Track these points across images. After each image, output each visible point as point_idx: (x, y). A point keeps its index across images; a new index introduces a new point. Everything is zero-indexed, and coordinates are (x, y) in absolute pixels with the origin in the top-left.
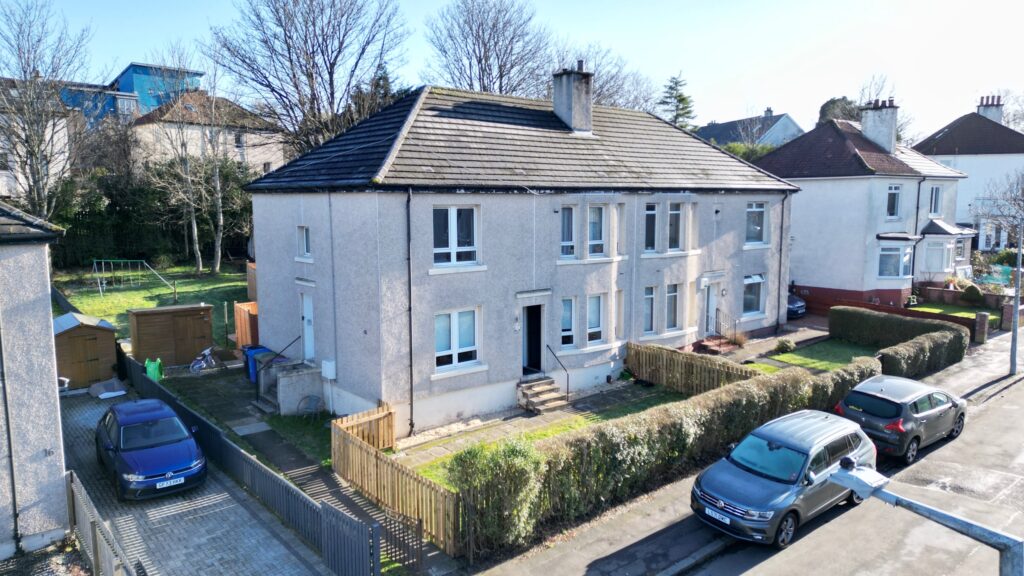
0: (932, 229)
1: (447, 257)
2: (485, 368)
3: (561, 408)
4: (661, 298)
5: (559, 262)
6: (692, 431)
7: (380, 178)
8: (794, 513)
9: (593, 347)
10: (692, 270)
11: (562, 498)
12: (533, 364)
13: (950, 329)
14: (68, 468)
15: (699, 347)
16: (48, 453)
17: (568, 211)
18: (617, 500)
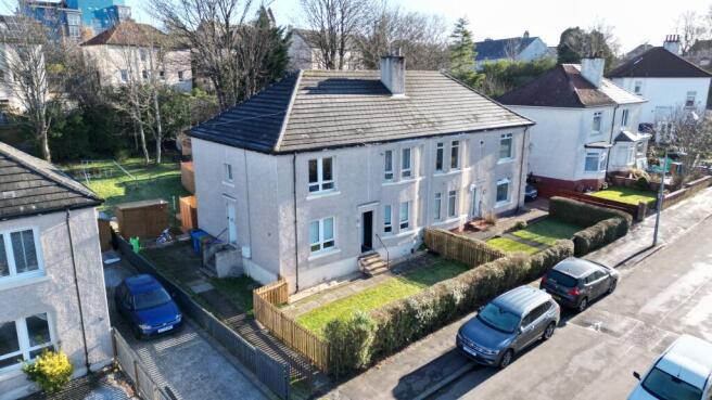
0: (622, 138)
1: (316, 188)
2: (339, 251)
3: (384, 272)
4: (445, 199)
5: (384, 185)
6: (459, 297)
7: (277, 148)
8: (511, 350)
9: (403, 233)
10: (465, 181)
11: (386, 340)
12: (367, 245)
13: (620, 216)
14: (112, 325)
15: (468, 227)
16: (101, 319)
17: (389, 154)
18: (416, 338)
